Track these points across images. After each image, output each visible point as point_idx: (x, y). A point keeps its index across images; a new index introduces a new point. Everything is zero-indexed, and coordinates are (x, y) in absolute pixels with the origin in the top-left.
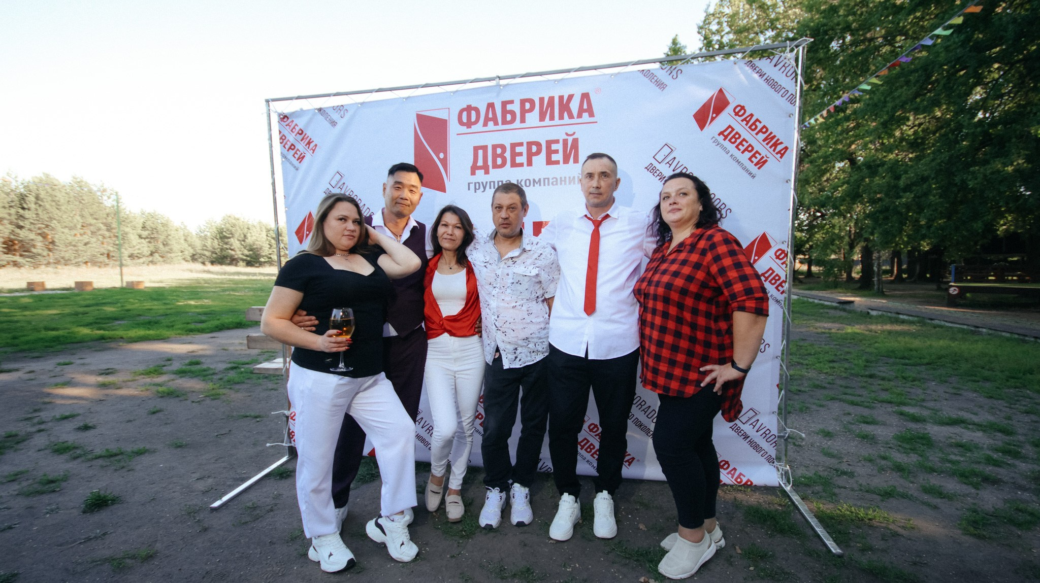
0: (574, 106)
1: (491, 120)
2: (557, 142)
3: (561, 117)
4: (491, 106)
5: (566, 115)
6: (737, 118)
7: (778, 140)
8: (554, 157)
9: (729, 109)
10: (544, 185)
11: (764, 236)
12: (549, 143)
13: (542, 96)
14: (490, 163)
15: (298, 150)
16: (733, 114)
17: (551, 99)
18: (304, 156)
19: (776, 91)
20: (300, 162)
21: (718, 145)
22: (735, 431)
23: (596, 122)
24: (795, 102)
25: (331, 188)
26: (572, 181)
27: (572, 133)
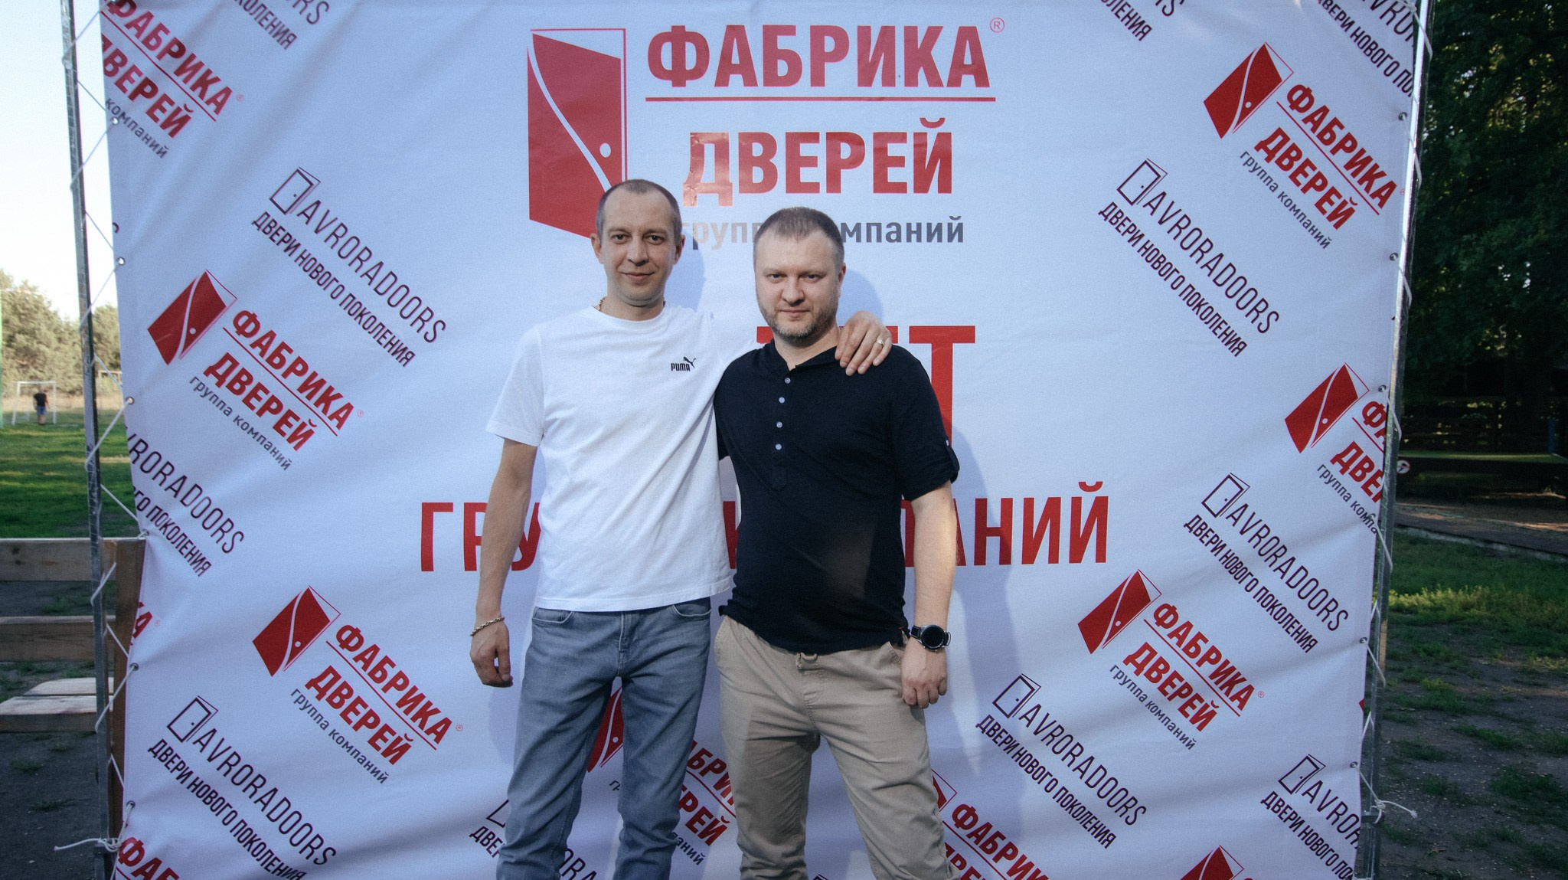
0: (942, 55)
1: (736, 70)
2: (901, 137)
3: (911, 81)
4: (735, 32)
5: (921, 74)
6: (1294, 113)
7: (1376, 166)
8: (894, 175)
9: (1280, 94)
10: (869, 240)
11: (1343, 372)
12: (882, 139)
13: (865, 24)
14: (734, 178)
15: (165, 98)
16: (1286, 104)
17: (887, 32)
18: (186, 119)
19: (1375, 62)
20: (172, 134)
21: (1254, 170)
22: (1273, 809)
23: (993, 99)
24: (1412, 87)
25: (275, 214)
26: (934, 233)
27: (937, 120)
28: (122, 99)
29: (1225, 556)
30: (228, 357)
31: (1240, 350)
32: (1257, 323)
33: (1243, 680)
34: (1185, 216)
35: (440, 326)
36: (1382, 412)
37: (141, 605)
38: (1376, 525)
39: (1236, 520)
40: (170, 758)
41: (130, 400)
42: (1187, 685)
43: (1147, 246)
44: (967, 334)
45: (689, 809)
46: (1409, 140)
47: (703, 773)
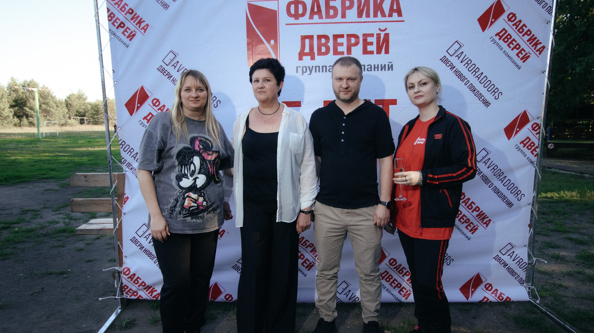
0: (386, 6)
1: (316, 13)
2: (372, 35)
3: (375, 15)
4: (316, 1)
5: (379, 13)
6: (510, 23)
7: (538, 40)
8: (370, 48)
9: (504, 16)
11: (525, 112)
12: (365, 36)
14: (316, 50)
15: (128, 28)
16: (507, 19)
18: (134, 35)
19: (539, 4)
20: (130, 40)
21: (495, 43)
22: (497, 260)
23: (404, 21)
24: (552, 12)
25: (164, 66)
26: (383, 68)
27: (384, 29)
28: (114, 29)
29: (482, 176)
30: (150, 113)
31: (488, 106)
32: (494, 96)
33: (488, 217)
34: (470, 60)
35: (219, 102)
36: (538, 126)
37: (125, 194)
38: (535, 165)
39: (486, 164)
40: (137, 242)
41: (120, 128)
42: (468, 219)
43: (456, 71)
44: (394, 102)
45: (302, 259)
46: (550, 31)
47: (306, 248)
